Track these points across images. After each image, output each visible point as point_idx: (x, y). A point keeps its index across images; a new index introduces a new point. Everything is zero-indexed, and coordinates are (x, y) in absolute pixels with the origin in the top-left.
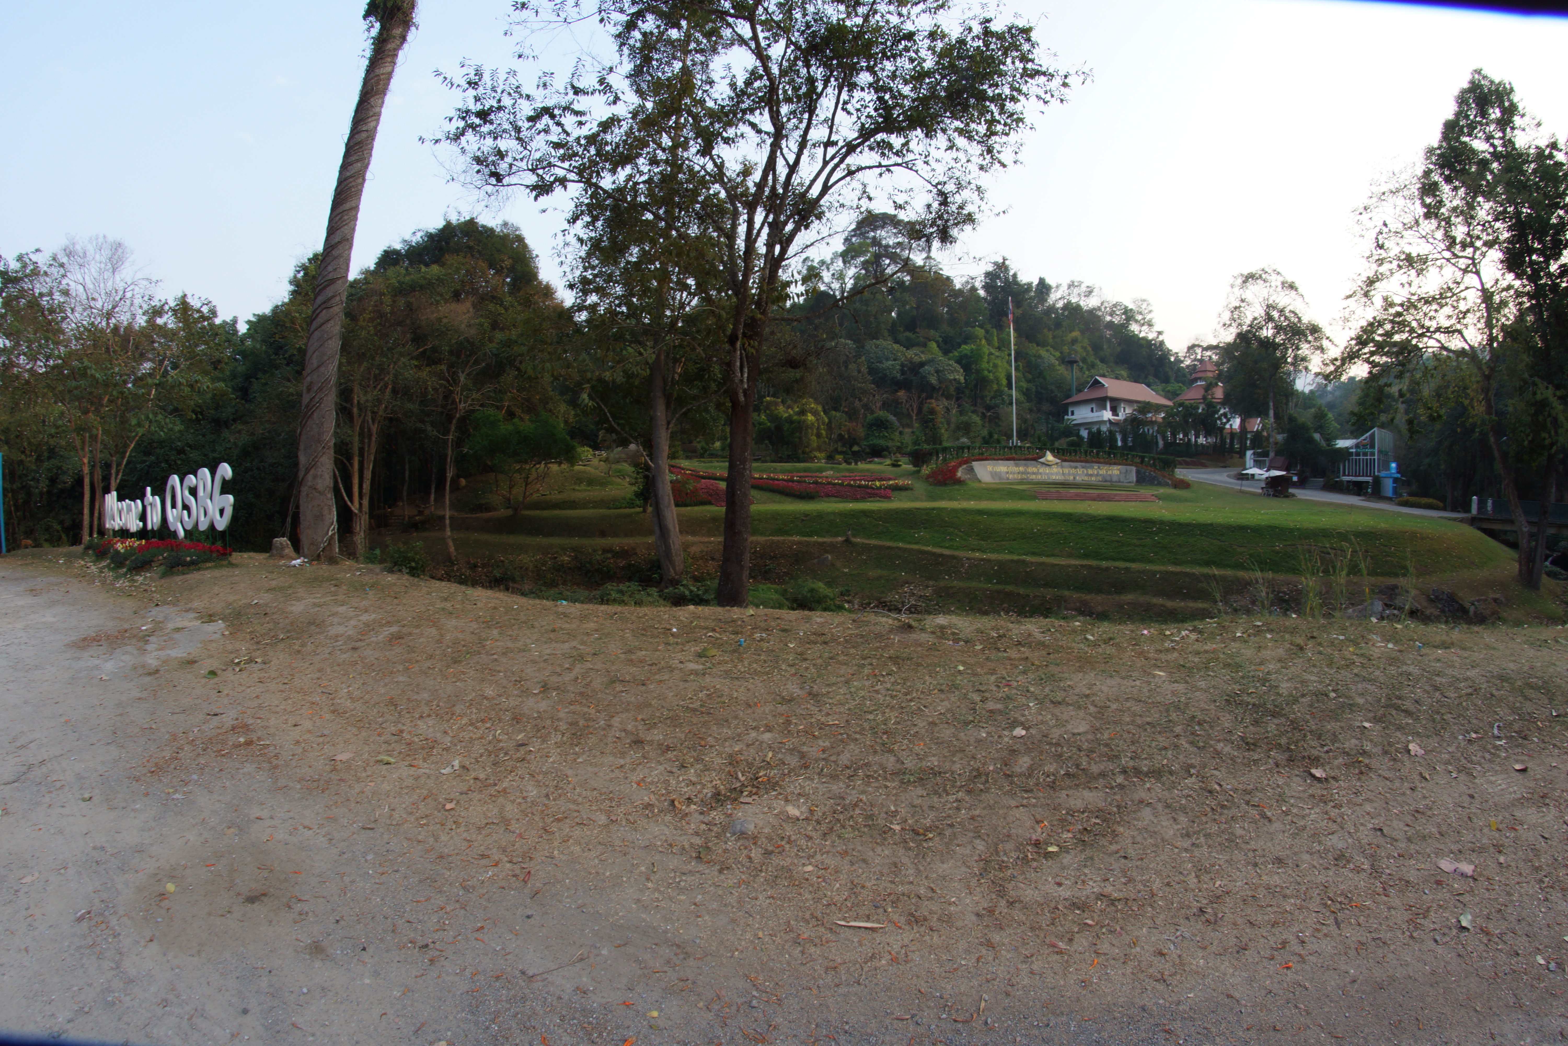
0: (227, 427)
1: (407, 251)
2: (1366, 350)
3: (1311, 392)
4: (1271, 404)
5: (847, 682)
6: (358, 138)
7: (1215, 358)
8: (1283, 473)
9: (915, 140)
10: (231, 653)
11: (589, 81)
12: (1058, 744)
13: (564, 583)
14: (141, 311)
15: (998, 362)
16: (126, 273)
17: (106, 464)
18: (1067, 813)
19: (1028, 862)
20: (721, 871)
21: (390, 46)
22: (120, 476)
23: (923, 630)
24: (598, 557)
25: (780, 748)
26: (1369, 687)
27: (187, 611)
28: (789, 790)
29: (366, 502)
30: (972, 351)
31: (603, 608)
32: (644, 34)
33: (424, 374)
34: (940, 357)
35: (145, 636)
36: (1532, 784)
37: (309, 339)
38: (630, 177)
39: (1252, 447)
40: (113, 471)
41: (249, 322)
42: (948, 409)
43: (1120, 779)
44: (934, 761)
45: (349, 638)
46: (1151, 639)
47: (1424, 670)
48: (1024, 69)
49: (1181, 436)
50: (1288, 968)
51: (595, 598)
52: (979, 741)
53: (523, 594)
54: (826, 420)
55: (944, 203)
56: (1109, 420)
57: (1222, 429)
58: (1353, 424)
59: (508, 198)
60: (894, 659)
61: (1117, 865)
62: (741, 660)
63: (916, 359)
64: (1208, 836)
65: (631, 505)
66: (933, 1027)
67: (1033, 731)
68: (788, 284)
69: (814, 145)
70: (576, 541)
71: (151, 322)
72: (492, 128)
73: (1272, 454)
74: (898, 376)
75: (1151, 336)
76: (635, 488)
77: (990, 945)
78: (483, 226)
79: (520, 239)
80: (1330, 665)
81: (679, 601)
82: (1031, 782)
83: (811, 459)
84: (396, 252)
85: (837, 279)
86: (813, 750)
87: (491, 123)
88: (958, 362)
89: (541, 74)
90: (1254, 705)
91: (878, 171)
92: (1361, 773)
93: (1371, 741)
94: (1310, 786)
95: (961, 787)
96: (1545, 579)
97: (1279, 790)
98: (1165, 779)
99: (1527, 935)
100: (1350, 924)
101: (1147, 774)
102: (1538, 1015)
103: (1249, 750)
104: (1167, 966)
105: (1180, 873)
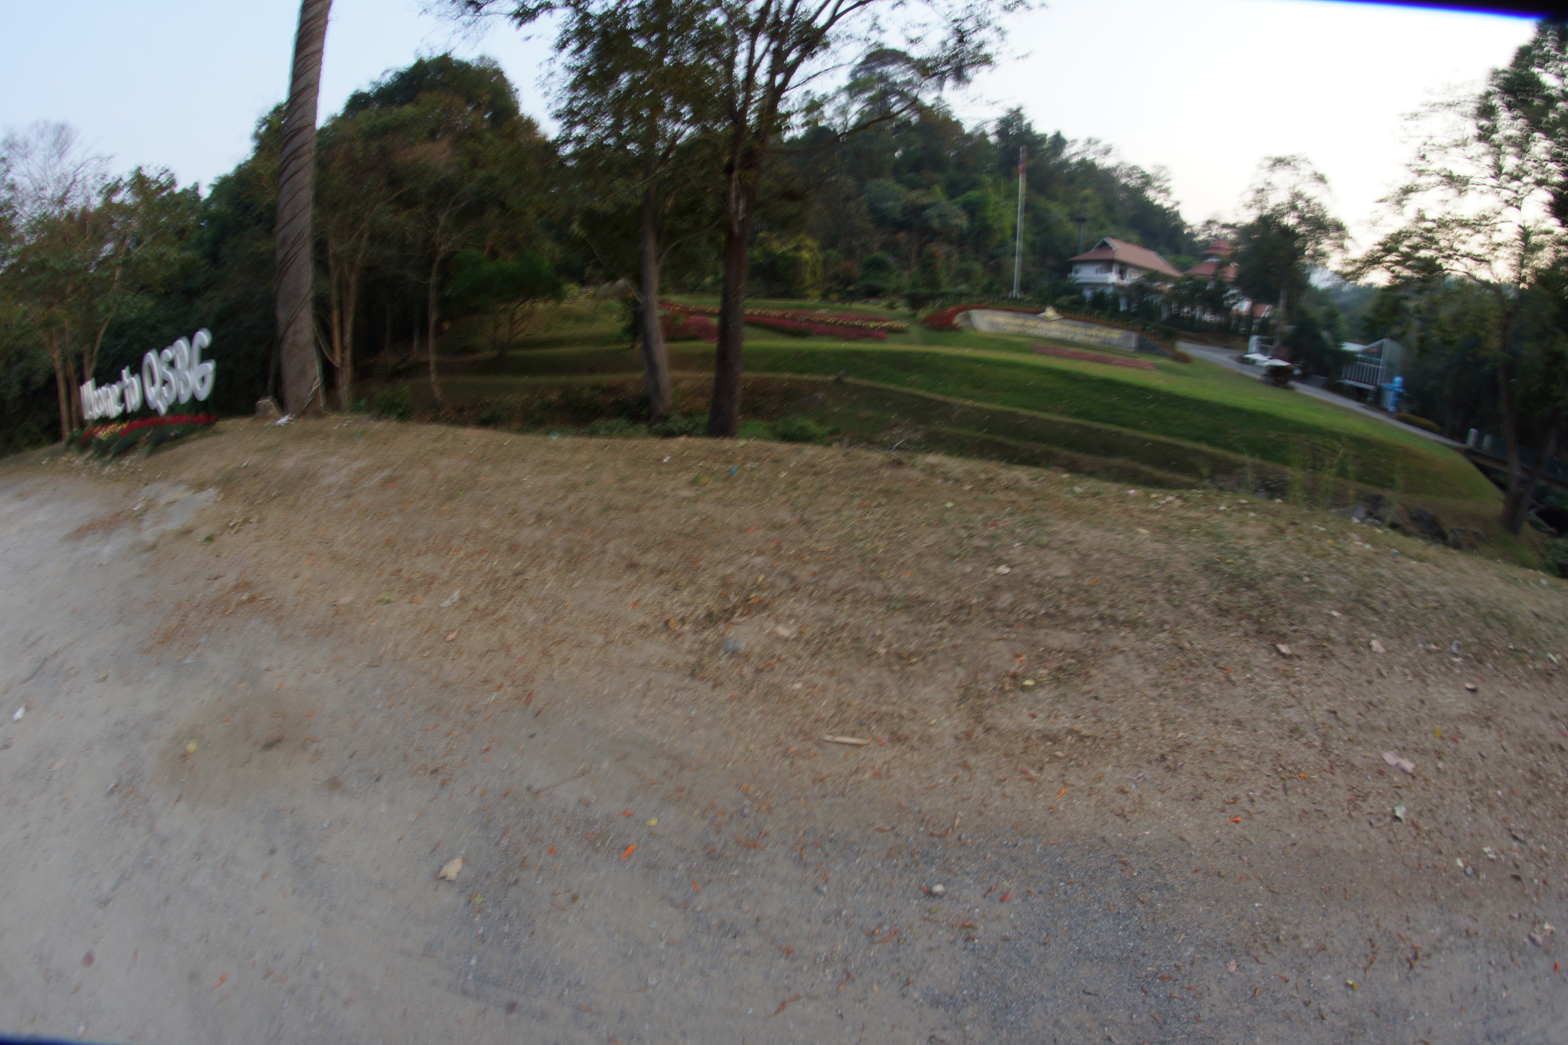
0: (199, 297)
1: (377, 93)
4: (1283, 294)
5: (838, 511)
7: (1232, 236)
8: (1286, 364)
10: (226, 517)
12: (1039, 585)
14: (94, 193)
15: (1005, 211)
16: (75, 155)
17: (77, 355)
18: (1045, 650)
20: (714, 687)
23: (913, 466)
24: (587, 394)
25: (770, 572)
26: (1341, 579)
27: (178, 484)
29: (348, 354)
30: (978, 197)
31: (594, 441)
33: (402, 217)
34: (944, 201)
35: (139, 515)
36: (1479, 705)
37: (278, 194)
39: (1258, 333)
40: (86, 360)
41: (212, 186)
42: (948, 254)
43: (1097, 625)
44: (919, 591)
45: (342, 487)
47: (1396, 575)
49: (1187, 310)
50: (1237, 822)
51: (585, 432)
52: (964, 575)
53: (514, 431)
54: (822, 258)
55: (961, 40)
56: (1114, 284)
57: (1229, 309)
59: (486, 29)
60: (885, 492)
61: (1089, 705)
62: (732, 488)
63: (919, 202)
64: (1175, 689)
65: (619, 340)
66: (911, 839)
67: (1017, 570)
68: (788, 115)
71: (107, 201)
73: (1277, 344)
74: (899, 218)
75: (1167, 205)
76: (624, 324)
77: (966, 766)
78: (458, 62)
79: (499, 73)
80: (1308, 551)
81: (670, 434)
82: (1013, 618)
83: (805, 297)
84: (365, 95)
85: (840, 115)
86: (803, 574)
88: (964, 207)
90: (1231, 575)
92: (1324, 657)
93: (1337, 629)
94: (1275, 659)
95: (945, 617)
96: (1527, 528)
97: (1245, 658)
98: (1138, 630)
99: (1452, 838)
100: (1297, 793)
101: (1123, 623)
102: (1449, 911)
103: (1220, 615)
104: (1128, 803)
105: (1147, 719)
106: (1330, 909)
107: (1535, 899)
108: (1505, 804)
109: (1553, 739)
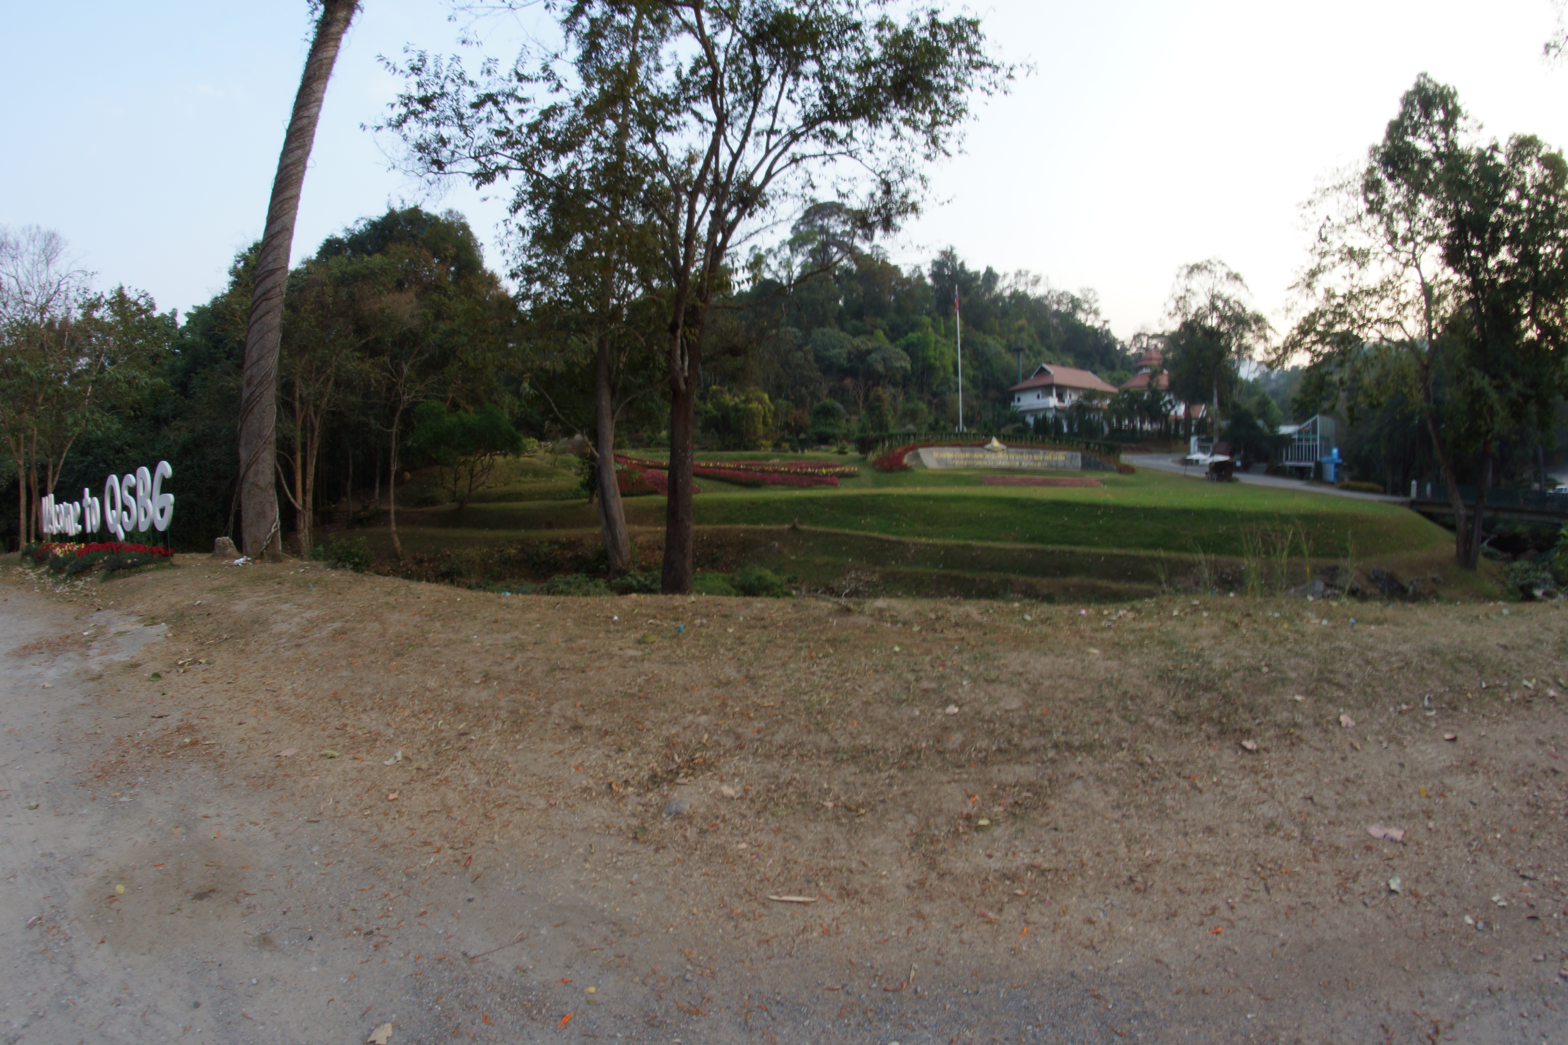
0: (167, 424)
1: (350, 240)
2: (1308, 339)
3: (1255, 380)
4: (1215, 392)
5: (784, 665)
6: (300, 124)
7: (1160, 346)
8: (1227, 458)
9: (860, 129)
10: (175, 654)
11: (532, 68)
12: (990, 721)
13: (512, 576)
14: (76, 305)
15: (945, 349)
16: (61, 265)
17: (42, 465)
18: (999, 787)
19: (959, 835)
20: (657, 850)
21: (334, 29)
22: (57, 478)
23: (861, 613)
24: (545, 549)
25: (716, 730)
26: (1301, 661)
27: (129, 614)
28: (724, 771)
29: (309, 498)
30: (919, 339)
31: (546, 598)
32: (593, 21)
33: (367, 366)
34: (887, 345)
35: (87, 641)
36: (1461, 753)
37: (249, 331)
38: (574, 165)
39: (1197, 433)
40: (50, 473)
41: (188, 315)
42: (894, 396)
43: (1051, 754)
44: (867, 740)
45: (293, 635)
46: (1089, 619)
47: (1356, 645)
48: (970, 61)
49: (1127, 422)
50: (1218, 933)
51: (541, 589)
52: (912, 719)
53: (470, 587)
54: (772, 407)
55: (887, 192)
56: (1055, 408)
57: (1167, 416)
58: (1296, 411)
59: (449, 186)
60: (832, 642)
61: (1048, 837)
62: (680, 645)
63: (863, 347)
64: (1138, 807)
65: (577, 496)
66: (863, 996)
67: (966, 709)
68: (732, 271)
69: (757, 134)
70: (522, 533)
71: (87, 315)
72: (434, 114)
73: (1216, 440)
74: (845, 364)
75: (1097, 325)
76: (581, 479)
77: (920, 916)
78: (427, 214)
79: (465, 227)
80: (1264, 640)
81: (625, 590)
82: (963, 758)
83: (757, 447)
84: (339, 241)
85: (785, 267)
86: (748, 732)
87: (434, 109)
88: (906, 349)
89: (485, 60)
90: (1186, 680)
91: (821, 159)
92: (1292, 744)
93: (1303, 713)
94: (1242, 757)
95: (894, 764)
96: (1481, 560)
97: (1210, 762)
98: (1096, 752)
99: (1456, 897)
100: (1280, 889)
101: (1078, 749)
102: (1466, 973)
103: (1180, 723)
104: (1096, 933)
105: (1111, 843)
106: (1333, 1004)
107: (1558, 934)
108: (1507, 845)
109: (1545, 765)
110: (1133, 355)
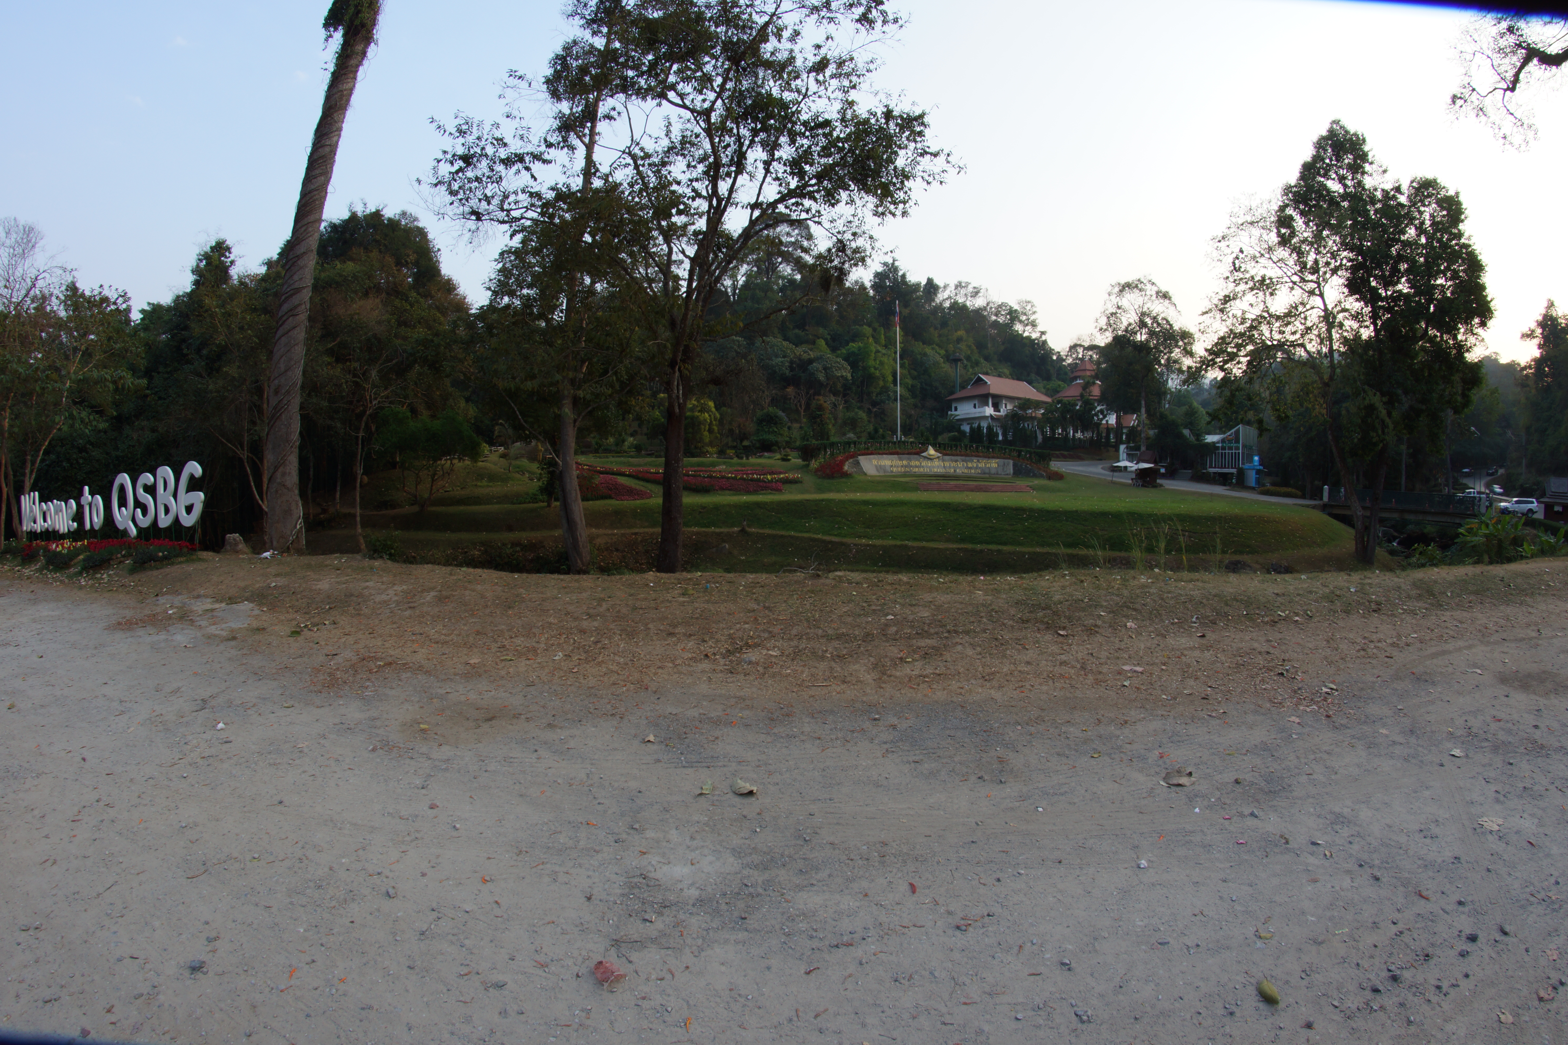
2: (1221, 358)
3: (1182, 392)
4: (1143, 403)
8: (1152, 465)
12: (912, 622)
15: (885, 359)
19: (896, 665)
20: (745, 675)
22: (36, 477)
23: (829, 578)
28: (767, 646)
30: (859, 349)
33: (337, 371)
34: (829, 355)
39: (1128, 441)
42: (835, 405)
43: (946, 635)
44: (843, 631)
46: (984, 581)
49: (1060, 431)
52: (868, 622)
54: (718, 415)
56: (991, 416)
57: (1098, 425)
58: (1220, 420)
60: (812, 591)
63: (805, 356)
65: (534, 499)
73: (1143, 448)
74: (788, 373)
75: (1034, 336)
82: (897, 637)
83: (703, 454)
86: (775, 630)
88: (846, 359)
90: (1033, 605)
92: (1091, 634)
94: (1056, 638)
95: (860, 640)
97: (1036, 639)
98: (971, 634)
101: (961, 633)
103: (1023, 623)
110: (1069, 365)
